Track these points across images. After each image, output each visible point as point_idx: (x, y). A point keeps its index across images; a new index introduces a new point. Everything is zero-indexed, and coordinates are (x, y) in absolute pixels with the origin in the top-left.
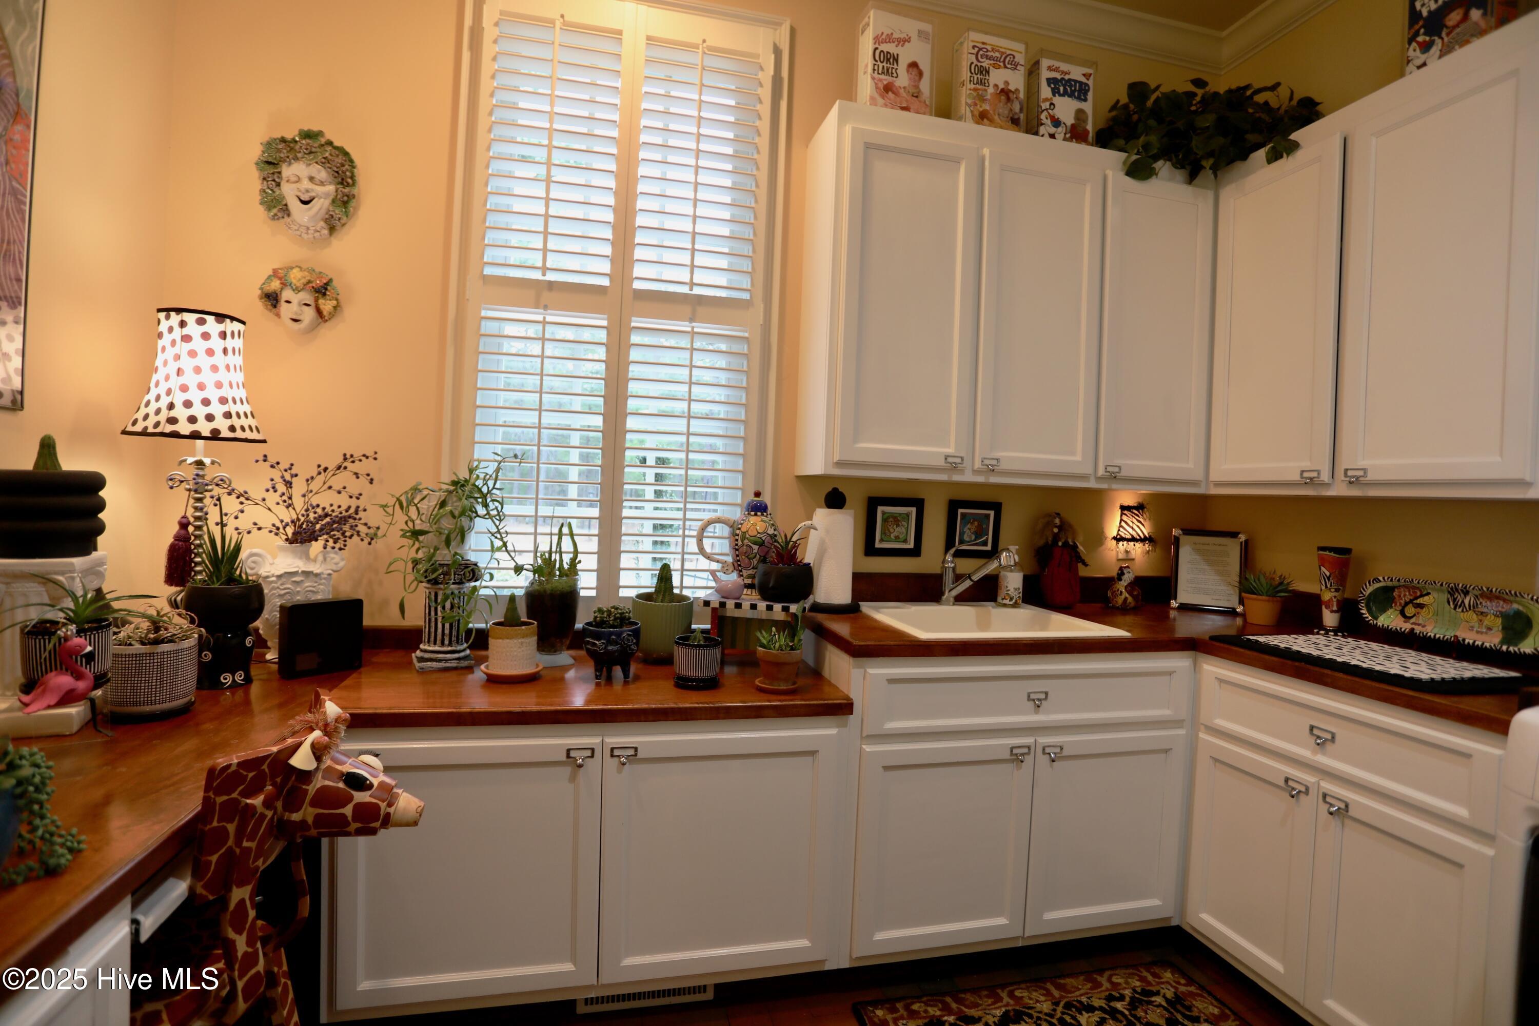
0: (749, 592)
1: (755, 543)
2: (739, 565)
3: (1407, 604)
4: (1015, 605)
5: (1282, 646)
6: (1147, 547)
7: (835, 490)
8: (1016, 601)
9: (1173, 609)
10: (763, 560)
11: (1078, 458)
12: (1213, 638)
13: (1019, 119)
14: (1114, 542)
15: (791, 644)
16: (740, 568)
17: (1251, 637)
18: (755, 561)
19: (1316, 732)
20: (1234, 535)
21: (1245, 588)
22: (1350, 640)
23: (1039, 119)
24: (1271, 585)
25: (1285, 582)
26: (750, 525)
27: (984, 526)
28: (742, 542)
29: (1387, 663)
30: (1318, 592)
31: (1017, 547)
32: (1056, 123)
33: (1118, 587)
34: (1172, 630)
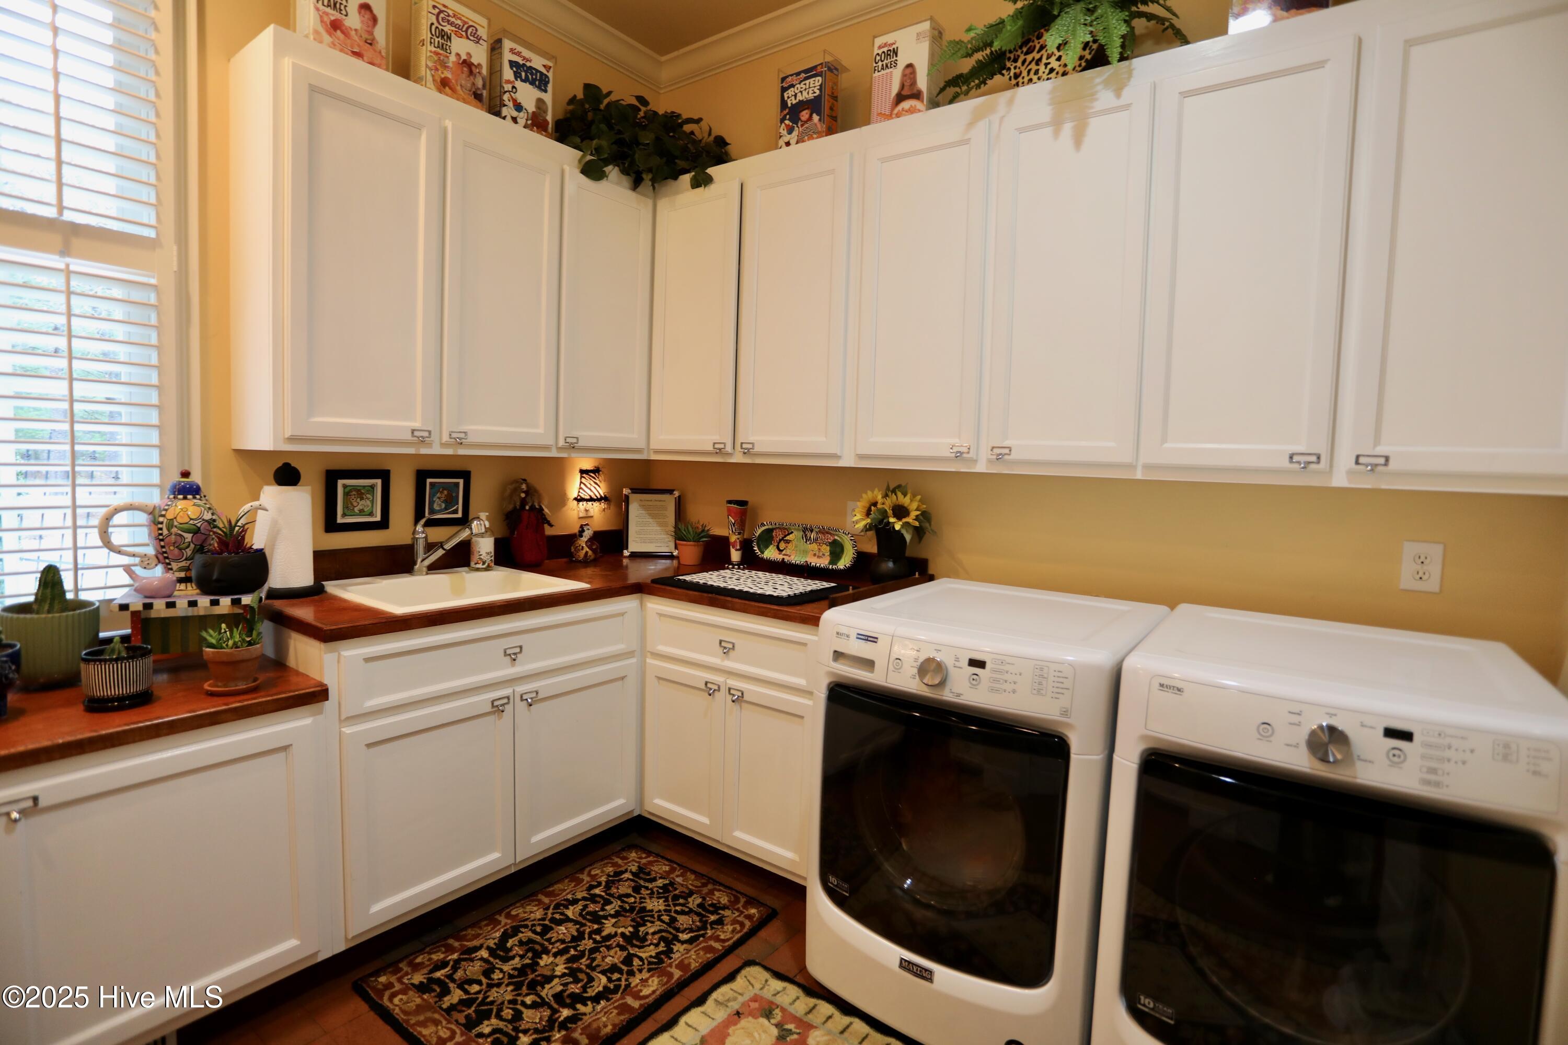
0: (183, 586)
1: (188, 531)
2: (167, 558)
3: (780, 540)
4: (488, 569)
5: (701, 582)
6: (603, 505)
7: (287, 466)
8: (489, 564)
9: (626, 557)
10: (200, 549)
11: (541, 430)
12: (655, 581)
13: (481, 95)
14: (575, 502)
15: (248, 639)
16: (167, 561)
17: (681, 577)
18: (189, 552)
19: (723, 644)
20: (670, 492)
21: (679, 536)
22: (746, 571)
23: (502, 100)
24: (696, 533)
25: (706, 529)
26: (178, 511)
27: (454, 495)
28: (169, 530)
29: (766, 587)
30: (727, 535)
31: (487, 514)
32: (518, 107)
33: (580, 543)
34: (625, 577)
